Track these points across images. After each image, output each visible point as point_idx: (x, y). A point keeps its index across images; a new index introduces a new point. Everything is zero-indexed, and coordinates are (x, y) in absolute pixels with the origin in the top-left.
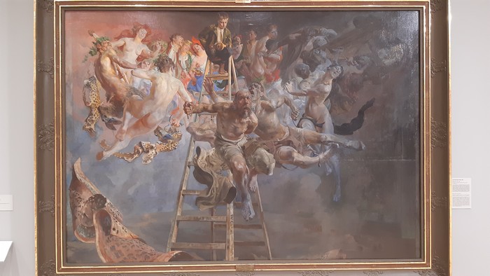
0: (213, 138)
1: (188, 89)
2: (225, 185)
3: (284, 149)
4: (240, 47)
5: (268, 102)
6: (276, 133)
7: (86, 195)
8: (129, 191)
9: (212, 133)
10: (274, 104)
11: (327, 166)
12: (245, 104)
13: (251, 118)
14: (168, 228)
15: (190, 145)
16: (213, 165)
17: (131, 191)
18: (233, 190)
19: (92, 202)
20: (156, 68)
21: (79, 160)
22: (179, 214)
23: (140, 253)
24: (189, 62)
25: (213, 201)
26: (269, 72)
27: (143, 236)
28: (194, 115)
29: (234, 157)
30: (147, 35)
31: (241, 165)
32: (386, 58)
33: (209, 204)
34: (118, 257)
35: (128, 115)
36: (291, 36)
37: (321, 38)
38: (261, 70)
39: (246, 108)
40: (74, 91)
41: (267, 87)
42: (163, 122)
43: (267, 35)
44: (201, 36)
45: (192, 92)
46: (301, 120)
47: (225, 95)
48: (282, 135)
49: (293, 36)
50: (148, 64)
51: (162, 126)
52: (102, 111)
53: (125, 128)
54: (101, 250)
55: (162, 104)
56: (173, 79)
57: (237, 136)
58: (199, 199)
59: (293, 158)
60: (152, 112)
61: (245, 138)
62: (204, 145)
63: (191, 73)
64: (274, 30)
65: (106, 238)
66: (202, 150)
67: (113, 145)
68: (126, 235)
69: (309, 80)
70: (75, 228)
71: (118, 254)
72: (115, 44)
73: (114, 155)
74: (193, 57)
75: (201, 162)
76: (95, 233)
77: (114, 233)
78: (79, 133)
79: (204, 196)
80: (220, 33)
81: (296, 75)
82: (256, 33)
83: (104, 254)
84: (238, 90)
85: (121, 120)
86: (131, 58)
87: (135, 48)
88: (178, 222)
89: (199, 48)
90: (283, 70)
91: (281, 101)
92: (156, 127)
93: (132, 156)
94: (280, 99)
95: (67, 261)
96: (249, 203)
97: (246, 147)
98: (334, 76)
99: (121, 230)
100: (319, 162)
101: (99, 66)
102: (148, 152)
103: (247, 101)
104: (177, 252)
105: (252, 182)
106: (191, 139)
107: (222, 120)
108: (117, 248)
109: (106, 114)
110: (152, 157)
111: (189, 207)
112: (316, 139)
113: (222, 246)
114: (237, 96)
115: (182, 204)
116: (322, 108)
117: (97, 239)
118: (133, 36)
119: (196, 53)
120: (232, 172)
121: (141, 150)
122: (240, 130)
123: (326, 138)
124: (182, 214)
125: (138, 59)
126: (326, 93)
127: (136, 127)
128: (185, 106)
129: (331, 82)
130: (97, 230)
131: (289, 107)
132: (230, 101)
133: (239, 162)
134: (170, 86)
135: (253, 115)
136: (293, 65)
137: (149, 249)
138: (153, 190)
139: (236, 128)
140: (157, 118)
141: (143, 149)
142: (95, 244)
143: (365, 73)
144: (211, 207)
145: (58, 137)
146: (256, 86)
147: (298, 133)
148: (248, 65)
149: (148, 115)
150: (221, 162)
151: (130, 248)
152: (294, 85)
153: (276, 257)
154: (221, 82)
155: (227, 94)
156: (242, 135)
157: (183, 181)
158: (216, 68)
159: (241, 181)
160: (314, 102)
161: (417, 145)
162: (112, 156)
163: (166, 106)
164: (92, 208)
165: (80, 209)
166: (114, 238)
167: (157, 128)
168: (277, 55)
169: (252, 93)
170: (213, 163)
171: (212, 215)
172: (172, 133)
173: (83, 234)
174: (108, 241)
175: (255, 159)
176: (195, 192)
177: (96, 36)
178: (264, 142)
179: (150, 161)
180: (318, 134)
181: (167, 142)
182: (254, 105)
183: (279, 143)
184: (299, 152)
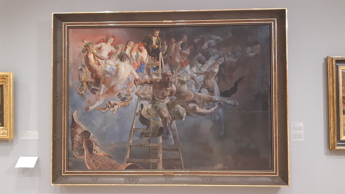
0: (150, 99)
1: (137, 71)
2: (157, 126)
3: (191, 105)
4: (166, 47)
5: (182, 78)
6: (187, 96)
7: (79, 131)
8: (103, 129)
9: (150, 96)
10: (185, 79)
11: (216, 115)
12: (169, 79)
13: (172, 87)
14: (125, 150)
15: (137, 103)
17: (104, 129)
18: (161, 129)
19: (83, 135)
20: (119, 60)
21: (76, 111)
22: (131, 142)
23: (109, 164)
24: (137, 56)
25: (150, 135)
26: (183, 61)
27: (110, 154)
28: (140, 86)
29: (162, 110)
30: (114, 41)
31: (166, 114)
32: (250, 52)
33: (148, 137)
34: (97, 166)
35: (103, 86)
37: (212, 41)
38: (178, 60)
39: (170, 82)
40: (73, 73)
41: (182, 70)
42: (122, 90)
43: (181, 40)
44: (144, 41)
45: (139, 73)
46: (201, 88)
47: (157, 75)
48: (190, 97)
49: (196, 41)
50: (114, 57)
51: (122, 92)
52: (89, 84)
53: (101, 93)
54: (87, 162)
55: (122, 80)
56: (128, 66)
57: (164, 97)
58: (142, 133)
59: (196, 110)
60: (116, 84)
61: (169, 99)
62: (145, 103)
63: (138, 62)
64: (185, 37)
66: (144, 106)
67: (95, 103)
68: (101, 154)
69: (205, 65)
70: (73, 149)
71: (97, 165)
72: (96, 46)
74: (139, 53)
75: (144, 113)
76: (84, 153)
77: (94, 152)
78: (76, 96)
79: (146, 132)
80: (154, 39)
81: (198, 63)
82: (175, 39)
83: (89, 165)
84: (164, 71)
85: (99, 89)
86: (105, 54)
87: (107, 48)
88: (130, 147)
89: (143, 48)
90: (190, 60)
91: (189, 77)
92: (119, 93)
93: (105, 109)
94: (188, 77)
95: (68, 168)
96: (171, 136)
98: (220, 63)
99: (98, 151)
100: (211, 113)
101: (87, 58)
102: (114, 107)
103: (170, 77)
104: (130, 164)
105: (172, 124)
107: (155, 89)
108: (96, 161)
109: (91, 85)
110: (116, 110)
111: (137, 138)
112: (210, 99)
113: (155, 161)
114: (164, 75)
115: (133, 137)
116: (213, 82)
117: (85, 156)
118: (106, 42)
119: (141, 51)
120: (161, 119)
122: (165, 94)
123: (215, 99)
124: (133, 142)
125: (109, 55)
126: (215, 73)
127: (107, 92)
128: (134, 81)
129: (218, 66)
130: (85, 151)
131: (194, 81)
132: (160, 78)
134: (126, 70)
135: (173, 86)
136: (196, 57)
137: (114, 162)
138: (117, 128)
139: (163, 93)
140: (119, 87)
141: (111, 105)
142: (84, 159)
143: (238, 61)
145: (64, 98)
146: (175, 69)
147: (199, 96)
148: (170, 57)
149: (114, 86)
150: (155, 113)
151: (104, 161)
153: (186, 167)
154: (155, 67)
155: (159, 74)
156: (167, 97)
157: (133, 123)
158: (152, 59)
159: (167, 123)
160: (208, 78)
161: (269, 102)
162: (94, 109)
163: (124, 80)
164: (82, 138)
165: (76, 139)
166: (95, 155)
168: (187, 52)
169: (173, 73)
170: (151, 113)
171: (150, 143)
172: (127, 96)
173: (77, 153)
174: (91, 157)
175: (174, 111)
176: (140, 129)
177: (86, 42)
178: (180, 101)
179: (115, 112)
180: (211, 96)
181: (125, 101)
182: (174, 80)
183: (188, 102)
184: (200, 107)
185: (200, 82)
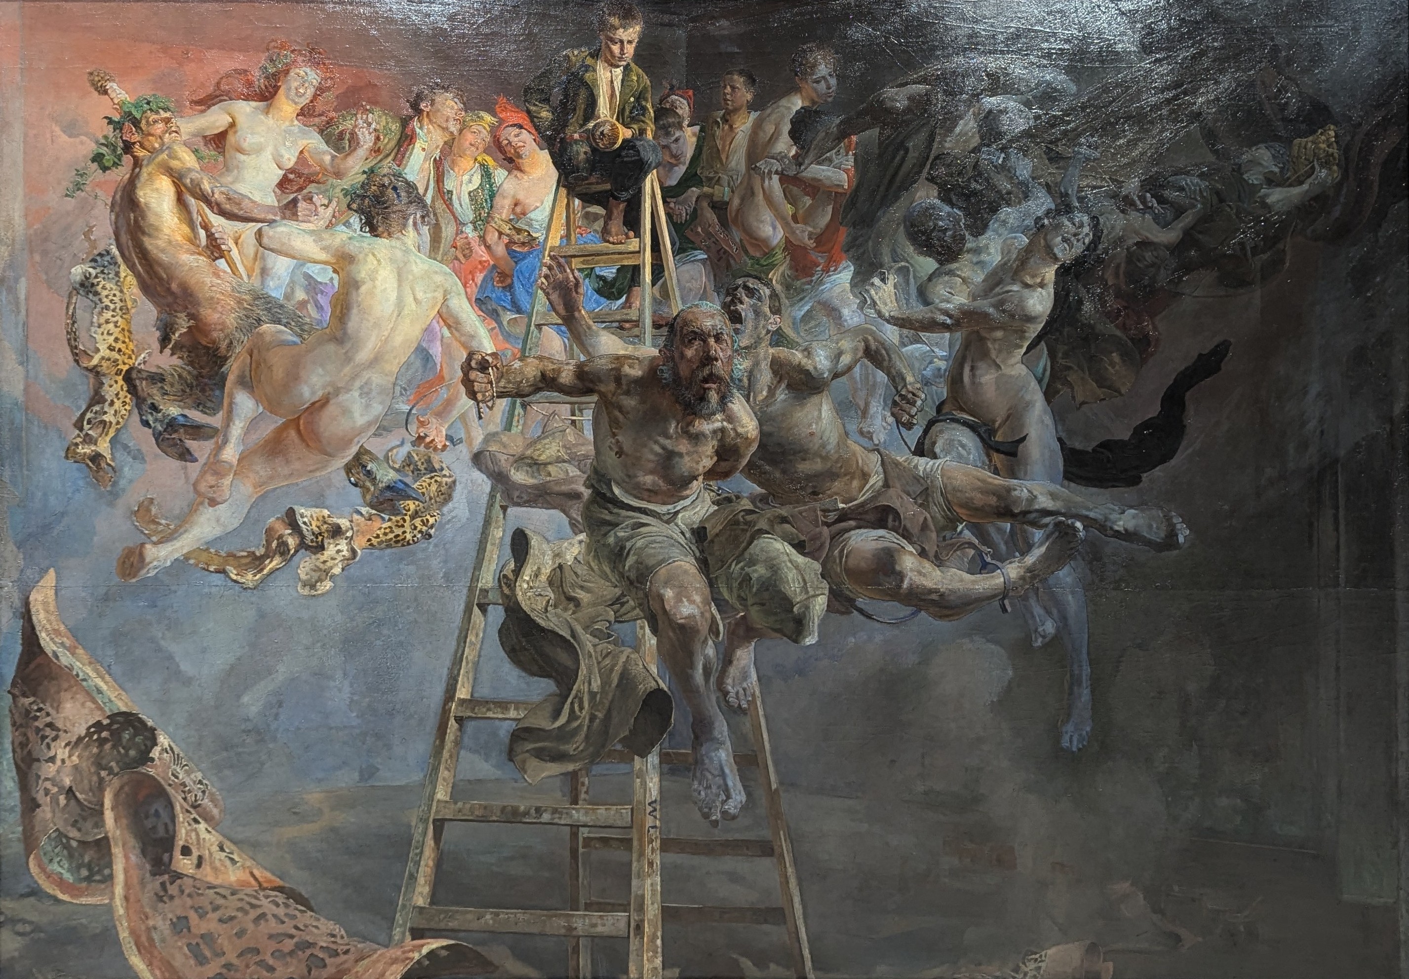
0: (577, 496)
1: (480, 303)
2: (626, 681)
3: (865, 541)
4: (689, 136)
5: (798, 356)
7: (74, 717)
8: (245, 700)
9: (573, 477)
10: (821, 361)
11: (1038, 610)
12: (708, 359)
13: (730, 419)
15: (487, 522)
16: (577, 602)
17: (253, 703)
18: (656, 704)
19: (102, 742)
20: (355, 220)
21: (50, 578)
22: (441, 794)
23: (289, 944)
24: (489, 192)
25: (576, 746)
26: (804, 234)
27: (299, 880)
28: (503, 404)
29: (663, 572)
30: (319, 91)
31: (689, 605)
32: (1271, 181)
33: (560, 757)
35: (245, 405)
36: (889, 92)
37: (1011, 102)
38: (771, 230)
39: (712, 378)
44: (532, 94)
45: (494, 315)
46: (931, 424)
47: (625, 327)
48: (855, 484)
49: (898, 96)
50: (323, 206)
51: (377, 446)
52: (143, 386)
53: (230, 454)
54: (133, 932)
55: (375, 361)
56: (421, 264)
57: (676, 487)
58: (521, 735)
59: (901, 576)
60: (337, 391)
61: (707, 497)
63: (492, 237)
65: (154, 885)
66: (534, 542)
67: (184, 520)
68: (233, 876)
69: (964, 266)
70: (30, 844)
73: (187, 557)
74: (500, 175)
75: (531, 592)
76: (110, 865)
77: (184, 864)
78: (50, 471)
79: (543, 722)
80: (607, 81)
81: (911, 249)
82: (751, 80)
83: (146, 948)
84: (676, 307)
85: (216, 421)
86: (256, 179)
87: (270, 140)
88: (439, 825)
89: (524, 140)
90: (859, 229)
91: (849, 347)
92: (354, 450)
93: (257, 562)
94: (846, 344)
96: (724, 756)
97: (711, 532)
98: (1065, 253)
99: (212, 854)
100: (1004, 594)
101: (127, 210)
102: (321, 548)
103: (715, 349)
104: (434, 944)
105: (733, 671)
106: (492, 496)
107: (614, 423)
108: (199, 926)
109: (158, 398)
110: (337, 570)
111: (483, 769)
112: (993, 500)
113: (612, 924)
114: (675, 332)
115: (455, 756)
116: (1014, 377)
117: (119, 890)
118: (266, 93)
119: (512, 162)
120: (655, 631)
121: (292, 542)
122: (686, 465)
123: (1033, 498)
124: (457, 793)
125: (283, 184)
126: (1030, 319)
127: (274, 449)
128: (467, 368)
129: (1050, 273)
130: (117, 851)
131: (881, 376)
132: (649, 350)
133: (682, 593)
134: (407, 292)
135: (738, 406)
137: (322, 930)
139: (670, 456)
140: (356, 414)
141: (302, 537)
142: (109, 909)
143: (1188, 239)
144: (570, 767)
146: (751, 292)
147: (917, 479)
148: (720, 207)
149: (323, 403)
150: (609, 591)
151: (251, 927)
152: (902, 288)
154: (610, 273)
155: (637, 323)
156: (697, 486)
157: (457, 660)
158: (590, 218)
159: (692, 666)
160: (985, 354)
162: (182, 564)
163: (393, 366)
164: (99, 764)
165: (50, 770)
166: (187, 881)
167: (357, 457)
168: (836, 171)
169: (736, 318)
170: (581, 595)
171: (575, 801)
172: (417, 473)
173: (61, 868)
174: (163, 896)
175: (747, 579)
176: (503, 705)
177: (118, 92)
178: (784, 511)
179: (328, 585)
180: (998, 481)
181: (395, 511)
182: (742, 365)
183: (840, 520)
184: (923, 553)
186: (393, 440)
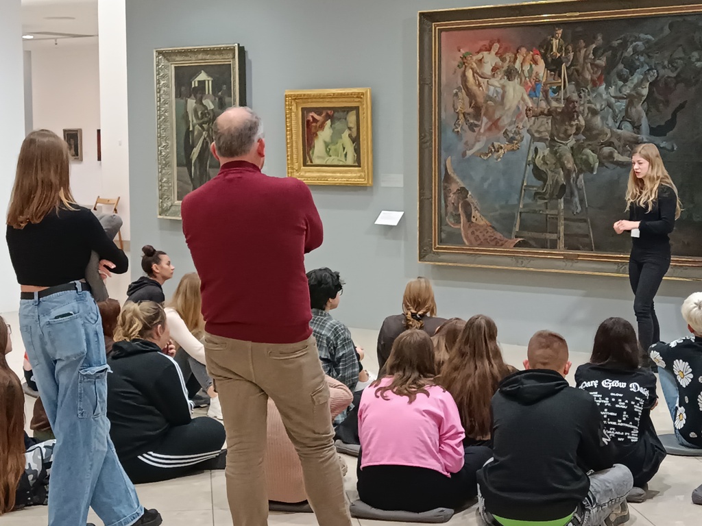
0: (547, 139)
1: (529, 95)
3: (607, 150)
4: (571, 55)
5: (593, 106)
6: (599, 134)
7: (454, 188)
8: (484, 185)
9: (547, 135)
10: (598, 107)
12: (575, 107)
13: (579, 121)
14: (513, 217)
15: (530, 146)
16: (547, 164)
17: (486, 185)
18: (563, 187)
19: (459, 193)
20: (506, 77)
21: (450, 157)
22: (521, 206)
23: (493, 238)
24: (531, 70)
25: (547, 196)
26: (595, 77)
27: (494, 224)
28: (533, 118)
29: (564, 157)
30: (499, 48)
31: (570, 165)
33: (545, 199)
34: (477, 241)
35: (485, 119)
36: (614, 42)
37: (640, 43)
38: (588, 76)
39: (576, 111)
40: (447, 99)
41: (593, 91)
42: (510, 125)
43: (593, 43)
44: (541, 46)
45: (532, 98)
46: (621, 122)
47: (557, 100)
48: (605, 136)
49: (616, 43)
50: (500, 74)
51: (509, 129)
52: (466, 116)
53: (482, 131)
54: (464, 234)
55: (509, 109)
56: (518, 87)
57: (568, 137)
58: (537, 193)
59: (614, 158)
60: (502, 116)
61: (574, 139)
62: (540, 145)
63: (532, 80)
64: (600, 38)
65: (468, 224)
66: (539, 149)
67: (473, 145)
68: (482, 223)
69: (629, 83)
70: (446, 215)
71: (477, 238)
72: (475, 58)
74: (533, 66)
75: (539, 162)
76: (460, 220)
77: (473, 220)
78: (449, 135)
80: (555, 42)
81: (617, 80)
82: (584, 42)
83: (467, 238)
84: (568, 95)
85: (479, 123)
86: (487, 69)
87: (490, 60)
88: (521, 213)
89: (538, 57)
90: (606, 75)
91: (604, 103)
92: (505, 129)
93: (487, 155)
95: (441, 241)
96: (577, 199)
97: (575, 147)
98: (651, 80)
99: (478, 218)
101: (464, 76)
102: (498, 151)
103: (576, 105)
104: (522, 239)
105: (579, 180)
106: (531, 140)
107: (555, 123)
108: (476, 233)
109: (469, 118)
111: (529, 201)
112: (634, 140)
113: (554, 236)
114: (568, 101)
115: (524, 198)
116: (639, 109)
117: (462, 225)
118: (489, 50)
119: (536, 63)
120: (563, 171)
121: (493, 150)
122: (569, 132)
123: (643, 139)
124: (524, 206)
125: (492, 70)
126: (643, 96)
127: (490, 129)
128: (526, 110)
129: (648, 85)
130: (461, 217)
131: (611, 110)
132: (562, 105)
133: (569, 162)
134: (515, 93)
135: (581, 118)
136: (615, 70)
137: (498, 235)
138: (502, 184)
139: (566, 130)
140: (505, 121)
142: (460, 229)
143: (678, 75)
144: (546, 201)
145: (435, 137)
146: (583, 91)
147: (619, 135)
148: (577, 71)
149: (499, 119)
151: (485, 234)
152: (616, 89)
153: (598, 248)
154: (555, 87)
155: (560, 99)
156: (572, 136)
157: (524, 177)
158: (551, 75)
159: (570, 179)
160: (633, 104)
162: (473, 154)
163: (512, 110)
164: (458, 198)
165: (450, 199)
166: (474, 225)
168: (602, 62)
169: (580, 97)
170: (548, 162)
171: (547, 209)
172: (517, 134)
173: (452, 220)
174: (470, 227)
175: (582, 158)
176: (533, 187)
177: (463, 51)
178: (590, 143)
179: (499, 160)
180: (635, 135)
181: (513, 143)
182: (581, 108)
183: (602, 145)
184: (619, 153)
185: (620, 111)
186: (513, 126)
